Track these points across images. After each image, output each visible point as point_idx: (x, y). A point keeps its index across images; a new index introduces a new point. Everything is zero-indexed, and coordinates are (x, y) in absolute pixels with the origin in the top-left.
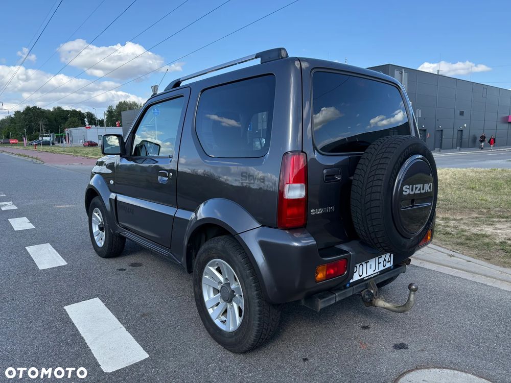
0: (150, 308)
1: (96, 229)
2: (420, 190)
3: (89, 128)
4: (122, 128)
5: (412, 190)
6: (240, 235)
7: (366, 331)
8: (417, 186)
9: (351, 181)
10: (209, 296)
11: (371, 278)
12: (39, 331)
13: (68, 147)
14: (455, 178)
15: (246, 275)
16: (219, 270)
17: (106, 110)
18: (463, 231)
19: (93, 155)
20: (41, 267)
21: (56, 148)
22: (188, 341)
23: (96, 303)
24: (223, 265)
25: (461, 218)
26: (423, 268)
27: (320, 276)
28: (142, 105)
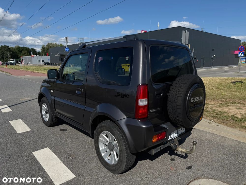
0: (73, 152)
1: (44, 113)
2: (198, 99)
3: (33, 56)
4: (49, 56)
5: (195, 100)
6: (118, 121)
7: (173, 161)
8: (197, 98)
9: (167, 96)
10: (102, 148)
11: (176, 138)
12: (22, 165)
13: (23, 66)
14: (210, 83)
15: (121, 139)
16: (107, 136)
17: (41, 47)
18: (214, 110)
19: (36, 71)
20: (18, 132)
21: (17, 66)
22: (93, 169)
23: (47, 150)
24: (109, 134)
25: (213, 103)
26: (197, 129)
27: (154, 140)
28: (59, 45)
